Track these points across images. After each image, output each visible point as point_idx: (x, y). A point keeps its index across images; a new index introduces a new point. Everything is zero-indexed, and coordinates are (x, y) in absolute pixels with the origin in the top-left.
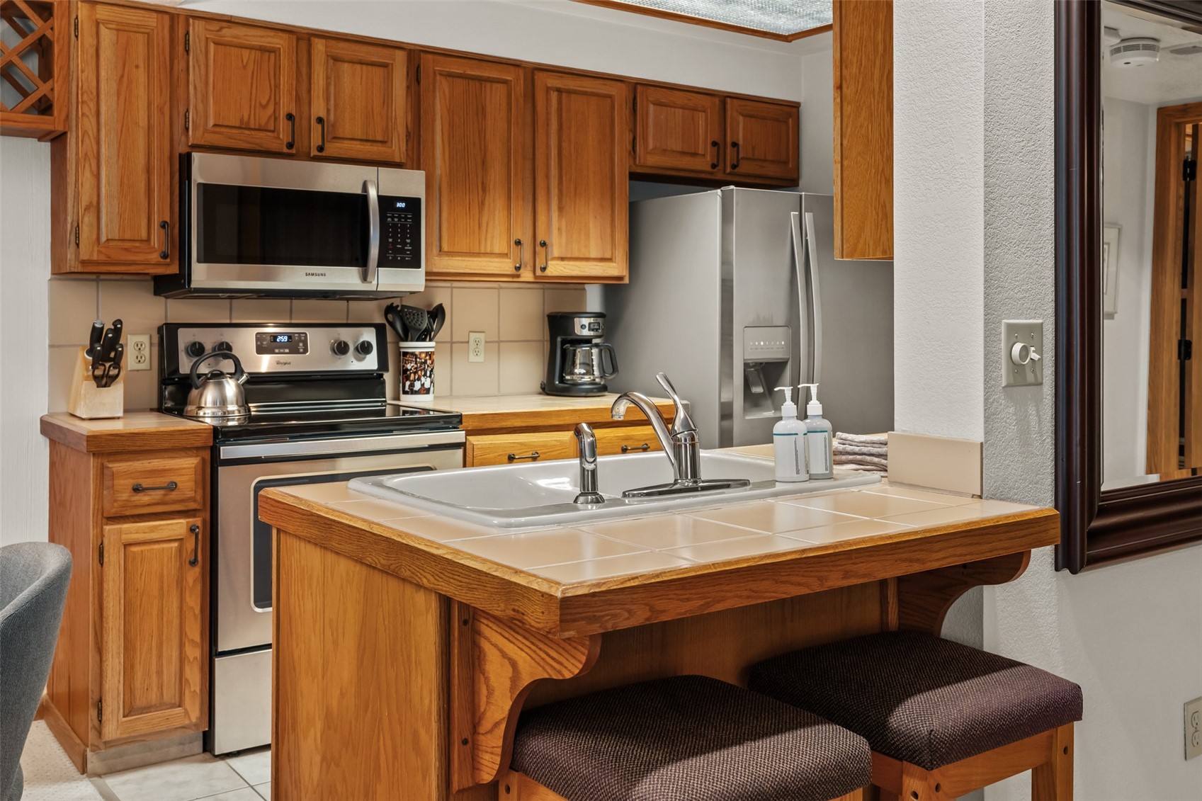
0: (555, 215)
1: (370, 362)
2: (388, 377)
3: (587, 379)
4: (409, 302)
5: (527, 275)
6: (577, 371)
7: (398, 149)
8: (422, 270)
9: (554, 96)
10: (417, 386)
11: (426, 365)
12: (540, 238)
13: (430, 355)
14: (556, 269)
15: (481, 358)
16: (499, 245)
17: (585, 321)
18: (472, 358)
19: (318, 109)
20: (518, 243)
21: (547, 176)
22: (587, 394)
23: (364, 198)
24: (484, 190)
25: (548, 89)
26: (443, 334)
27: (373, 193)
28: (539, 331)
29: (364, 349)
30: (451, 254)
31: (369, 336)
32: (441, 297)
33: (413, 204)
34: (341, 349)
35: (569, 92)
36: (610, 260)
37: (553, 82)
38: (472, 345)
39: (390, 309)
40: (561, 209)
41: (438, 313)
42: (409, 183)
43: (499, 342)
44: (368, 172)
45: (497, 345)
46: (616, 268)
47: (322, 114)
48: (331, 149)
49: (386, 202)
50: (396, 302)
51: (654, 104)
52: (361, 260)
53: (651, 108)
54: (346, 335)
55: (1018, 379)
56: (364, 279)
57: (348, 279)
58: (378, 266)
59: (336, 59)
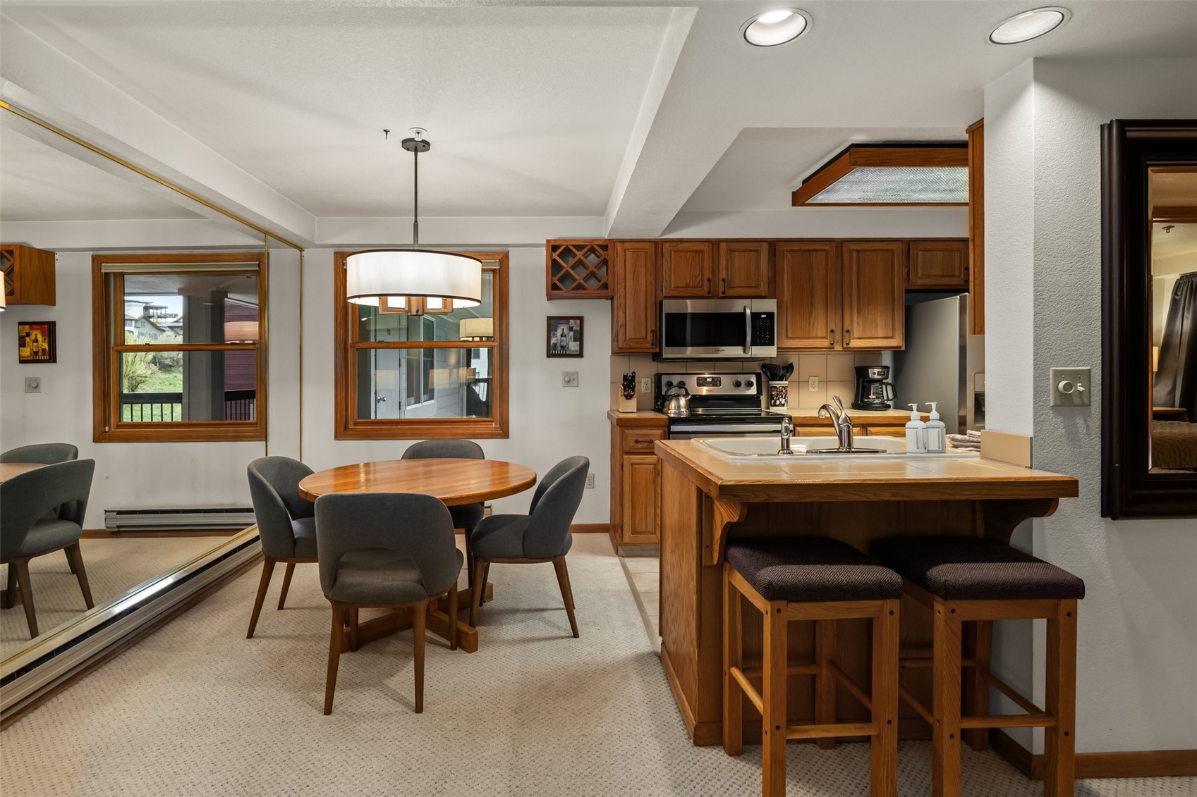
0: (855, 316)
1: (753, 391)
2: (763, 399)
3: (877, 401)
4: (774, 363)
5: (838, 347)
6: (872, 397)
7: (764, 289)
8: (775, 347)
9: (855, 254)
10: (778, 402)
11: (783, 393)
12: (846, 328)
13: (785, 388)
14: (855, 343)
15: (816, 390)
16: (821, 332)
17: (876, 371)
18: (811, 389)
19: (723, 275)
20: (832, 331)
21: (851, 296)
22: (876, 409)
23: (744, 314)
24: (812, 305)
25: (851, 251)
26: (794, 376)
27: (748, 312)
28: (852, 376)
29: (750, 384)
30: (792, 338)
31: (753, 379)
32: (793, 359)
33: (770, 315)
34: (738, 384)
35: (864, 251)
36: (892, 338)
37: (853, 247)
38: (811, 383)
39: (764, 366)
40: (859, 313)
41: (789, 368)
42: (769, 305)
43: (827, 382)
44: (747, 302)
45: (825, 383)
46: (897, 342)
47: (725, 277)
48: (729, 293)
49: (755, 316)
50: (768, 362)
51: (922, 251)
52: (742, 342)
53: (920, 253)
54: (742, 378)
55: (1065, 401)
56: (744, 352)
57: (736, 351)
58: (751, 345)
59: (732, 251)
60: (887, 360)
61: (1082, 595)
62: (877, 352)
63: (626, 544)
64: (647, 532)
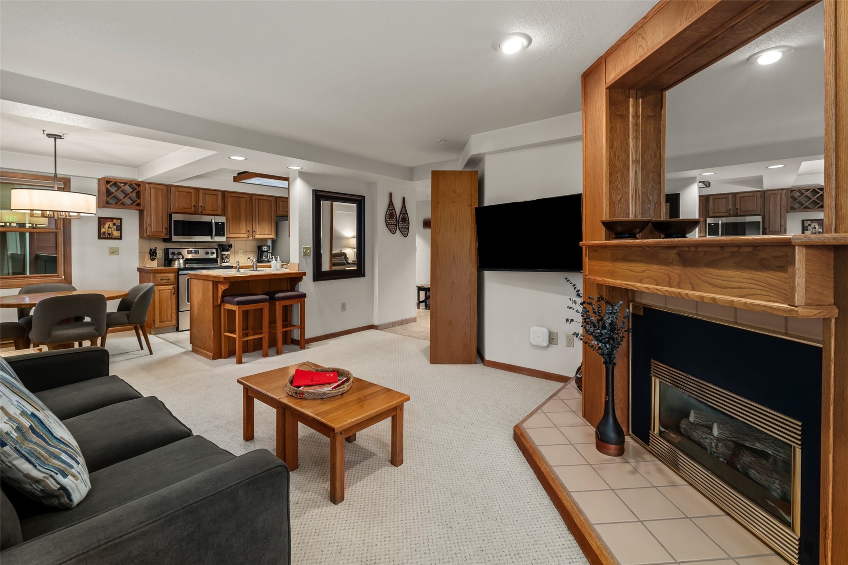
0: (257, 225)
1: (214, 256)
2: (219, 259)
3: (266, 259)
4: (224, 244)
5: (251, 238)
6: (264, 258)
7: (220, 212)
8: (225, 237)
9: (257, 200)
10: (226, 261)
11: (228, 257)
12: (254, 230)
13: (228, 255)
14: (257, 236)
15: (242, 255)
16: (244, 231)
17: (265, 247)
18: (239, 255)
19: (201, 204)
20: (248, 231)
21: (256, 217)
22: (266, 262)
23: (211, 222)
24: (240, 220)
25: (255, 199)
26: (232, 249)
27: (213, 221)
28: (256, 249)
29: (213, 253)
30: (232, 233)
31: (214, 251)
32: (232, 242)
33: (223, 224)
34: (207, 253)
35: (260, 199)
36: (271, 234)
37: (257, 197)
38: (239, 252)
39: (219, 245)
40: (259, 224)
41: (230, 246)
42: (222, 219)
43: (246, 252)
44: (212, 217)
45: (245, 252)
46: (273, 236)
47: (202, 205)
48: (204, 212)
49: (216, 223)
50: (221, 243)
51: (282, 201)
52: (211, 235)
53: (281, 202)
54: (209, 250)
55: (305, 254)
56: (212, 239)
57: (208, 239)
58: (215, 236)
59: (205, 194)
60: (269, 243)
61: (306, 297)
62: (265, 240)
63: (156, 328)
64: (167, 321)
